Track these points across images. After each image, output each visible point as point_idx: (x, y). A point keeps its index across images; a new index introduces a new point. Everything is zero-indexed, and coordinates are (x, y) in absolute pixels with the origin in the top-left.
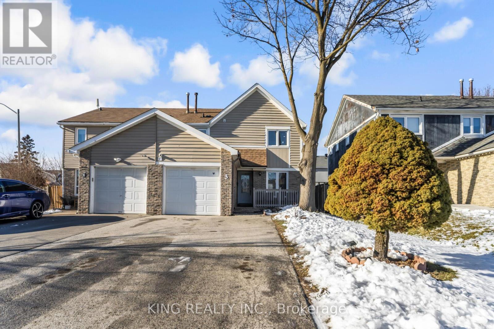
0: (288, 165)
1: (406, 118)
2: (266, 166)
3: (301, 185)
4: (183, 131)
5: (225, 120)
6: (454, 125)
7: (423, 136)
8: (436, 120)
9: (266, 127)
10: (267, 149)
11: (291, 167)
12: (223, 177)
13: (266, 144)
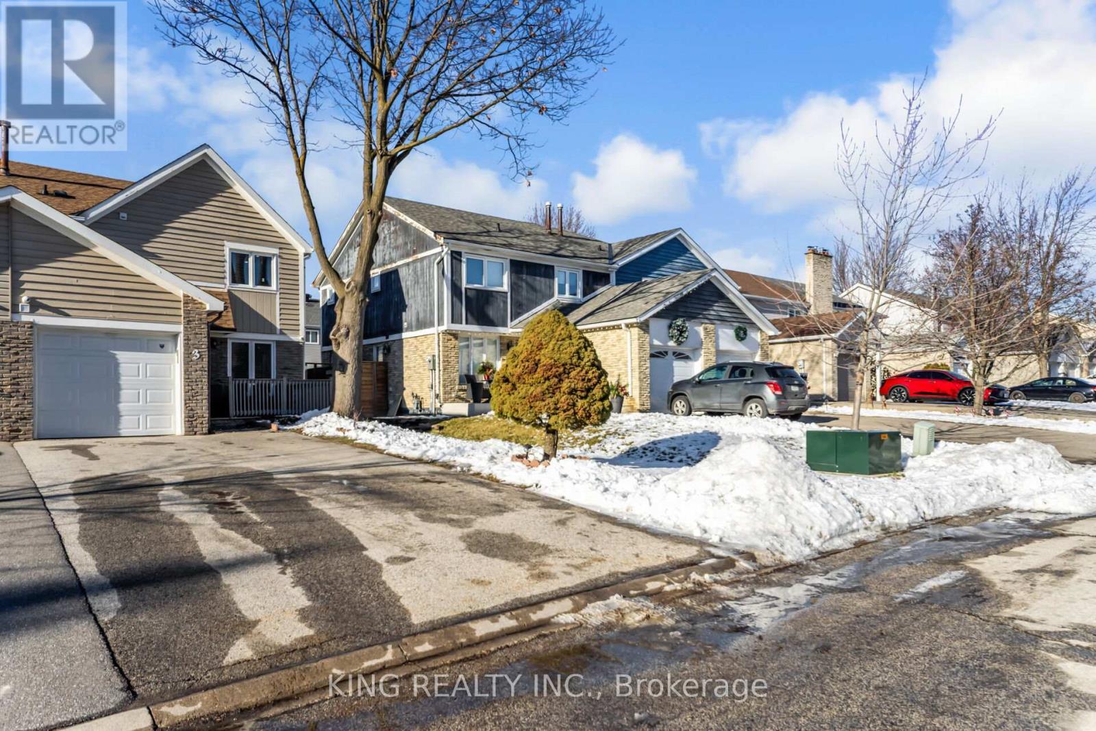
0: (275, 328)
1: (486, 260)
2: (234, 330)
3: (337, 373)
4: (88, 249)
5: (124, 215)
6: (547, 280)
7: (509, 294)
8: (525, 270)
9: (225, 242)
10: (229, 291)
11: (282, 333)
12: (188, 354)
13: (228, 281)
